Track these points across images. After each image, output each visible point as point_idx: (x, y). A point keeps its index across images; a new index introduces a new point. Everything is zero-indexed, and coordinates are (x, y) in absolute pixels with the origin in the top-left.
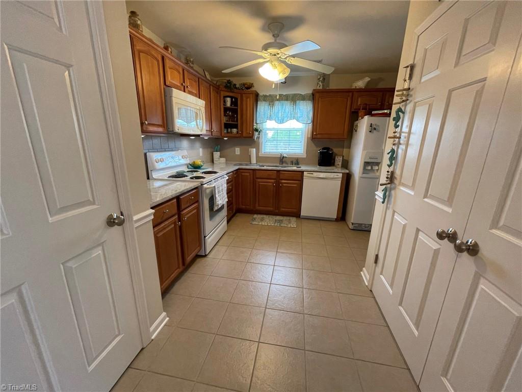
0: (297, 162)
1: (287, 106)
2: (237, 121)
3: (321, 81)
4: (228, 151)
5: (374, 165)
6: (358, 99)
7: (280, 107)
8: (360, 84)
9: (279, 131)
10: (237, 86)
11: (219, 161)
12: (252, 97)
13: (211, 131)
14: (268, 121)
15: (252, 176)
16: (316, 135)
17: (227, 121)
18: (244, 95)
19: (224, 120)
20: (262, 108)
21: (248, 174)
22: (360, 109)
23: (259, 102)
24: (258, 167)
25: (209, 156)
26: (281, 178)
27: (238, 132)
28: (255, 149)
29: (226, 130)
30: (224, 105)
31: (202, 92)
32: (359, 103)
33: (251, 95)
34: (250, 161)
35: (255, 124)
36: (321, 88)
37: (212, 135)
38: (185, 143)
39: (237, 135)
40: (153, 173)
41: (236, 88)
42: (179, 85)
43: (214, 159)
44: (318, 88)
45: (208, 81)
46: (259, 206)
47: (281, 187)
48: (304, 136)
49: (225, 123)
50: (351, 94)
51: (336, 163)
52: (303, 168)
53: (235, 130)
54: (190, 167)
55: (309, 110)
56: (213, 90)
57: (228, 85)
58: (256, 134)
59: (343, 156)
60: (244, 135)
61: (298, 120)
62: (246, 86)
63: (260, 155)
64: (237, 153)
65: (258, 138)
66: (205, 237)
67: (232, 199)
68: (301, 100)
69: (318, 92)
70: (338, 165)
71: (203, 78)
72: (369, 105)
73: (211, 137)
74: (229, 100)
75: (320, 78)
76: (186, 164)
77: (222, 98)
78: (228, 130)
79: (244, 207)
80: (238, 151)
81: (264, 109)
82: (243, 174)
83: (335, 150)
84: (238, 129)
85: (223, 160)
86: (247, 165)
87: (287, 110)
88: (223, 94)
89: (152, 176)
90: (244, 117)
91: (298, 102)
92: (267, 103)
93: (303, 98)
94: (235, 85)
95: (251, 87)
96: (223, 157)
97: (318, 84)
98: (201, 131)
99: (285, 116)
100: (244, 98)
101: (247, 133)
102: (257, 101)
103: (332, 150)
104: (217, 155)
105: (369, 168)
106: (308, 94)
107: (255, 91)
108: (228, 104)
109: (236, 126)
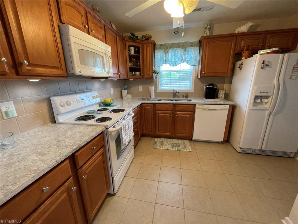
0: (186, 95)
1: (179, 52)
2: (140, 66)
3: (208, 29)
4: (133, 89)
5: (264, 99)
6: (241, 42)
7: (173, 53)
8: (244, 29)
9: (172, 72)
10: (139, 38)
11: (126, 97)
12: (151, 47)
13: (118, 74)
14: (163, 64)
15: (153, 109)
16: (204, 74)
17: (132, 66)
18: (144, 45)
19: (129, 65)
20: (159, 55)
21: (149, 107)
22: (243, 51)
23: (156, 50)
24: (157, 102)
25: (119, 94)
26: (176, 110)
27: (140, 74)
28: (153, 87)
29: (131, 73)
30: (129, 53)
31: (108, 39)
32: (242, 45)
33: (150, 44)
34: (150, 96)
35: (153, 68)
36: (208, 35)
37: (119, 77)
38: (97, 85)
39: (140, 77)
40: (59, 118)
41: (138, 39)
42: (82, 27)
43: (123, 96)
44: (205, 35)
45: (114, 31)
46: (159, 132)
47: (176, 117)
48: (192, 76)
49: (130, 68)
50: (235, 38)
51: (219, 96)
52: (194, 101)
53: (138, 73)
54: (102, 105)
55: (196, 54)
56: (119, 39)
57: (132, 36)
58: (155, 75)
59: (225, 90)
60: (146, 76)
61: (187, 63)
62: (146, 37)
63: (158, 91)
64: (140, 91)
65: (156, 78)
66: (112, 178)
67: (138, 129)
68: (190, 47)
69: (205, 38)
70: (221, 97)
71: (108, 26)
72: (251, 46)
73: (119, 79)
74: (132, 49)
75: (207, 27)
76: (98, 103)
77: (127, 47)
78: (132, 74)
79: (147, 132)
80: (140, 88)
81: (160, 55)
82: (145, 107)
83: (219, 86)
84: (140, 72)
85: (130, 96)
86: (148, 99)
87: (179, 55)
88: (128, 44)
89: (58, 120)
90: (145, 62)
91: (187, 49)
92: (163, 51)
93: (192, 45)
94: (137, 37)
95: (150, 39)
96: (130, 94)
97: (205, 32)
98: (108, 73)
99: (177, 60)
100: (145, 47)
101: (147, 75)
102: (154, 50)
103: (216, 86)
104: (125, 92)
105: (259, 101)
106: (196, 41)
107: (154, 41)
108: (132, 52)
109: (139, 70)
